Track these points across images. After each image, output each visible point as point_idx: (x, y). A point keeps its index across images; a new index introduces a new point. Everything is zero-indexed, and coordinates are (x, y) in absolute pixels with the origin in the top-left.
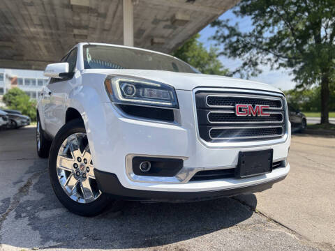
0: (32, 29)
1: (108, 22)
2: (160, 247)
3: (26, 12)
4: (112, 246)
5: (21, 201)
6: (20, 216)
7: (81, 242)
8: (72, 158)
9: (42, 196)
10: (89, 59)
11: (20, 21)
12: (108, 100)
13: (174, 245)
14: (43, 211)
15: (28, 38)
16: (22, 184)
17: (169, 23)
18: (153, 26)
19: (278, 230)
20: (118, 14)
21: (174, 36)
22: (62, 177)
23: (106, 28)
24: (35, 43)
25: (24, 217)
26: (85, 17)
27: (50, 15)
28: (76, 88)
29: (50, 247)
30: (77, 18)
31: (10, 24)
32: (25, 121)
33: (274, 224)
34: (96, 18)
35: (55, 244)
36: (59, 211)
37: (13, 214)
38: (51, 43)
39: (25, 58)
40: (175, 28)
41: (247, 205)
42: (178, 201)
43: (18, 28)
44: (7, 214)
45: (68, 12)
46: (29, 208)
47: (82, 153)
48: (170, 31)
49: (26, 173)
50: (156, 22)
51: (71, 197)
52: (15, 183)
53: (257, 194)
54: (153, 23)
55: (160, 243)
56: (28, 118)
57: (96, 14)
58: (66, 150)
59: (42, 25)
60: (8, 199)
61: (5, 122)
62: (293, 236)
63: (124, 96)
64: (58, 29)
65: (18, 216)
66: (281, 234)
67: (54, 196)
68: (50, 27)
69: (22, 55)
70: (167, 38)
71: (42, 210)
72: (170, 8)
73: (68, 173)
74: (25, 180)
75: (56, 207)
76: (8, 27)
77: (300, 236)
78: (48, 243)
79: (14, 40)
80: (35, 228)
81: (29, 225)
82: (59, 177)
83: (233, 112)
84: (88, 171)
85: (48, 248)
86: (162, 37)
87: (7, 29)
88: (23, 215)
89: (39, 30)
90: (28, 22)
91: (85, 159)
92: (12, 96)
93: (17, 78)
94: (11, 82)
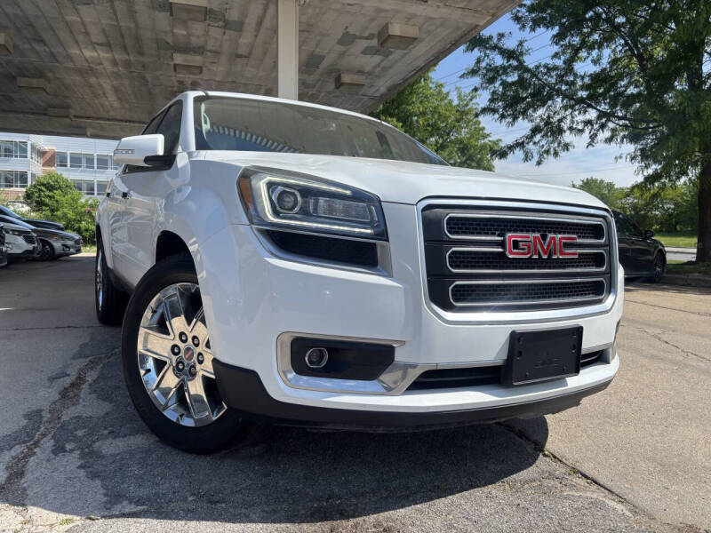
0: (88, 53)
1: (245, 40)
2: (344, 523)
3: (75, 18)
4: (247, 516)
5: (65, 418)
6: (63, 450)
7: (185, 506)
8: (169, 334)
9: (106, 407)
10: (206, 127)
11: (64, 34)
12: (245, 219)
13: (372, 518)
14: (110, 440)
15: (79, 71)
16: (67, 381)
17: (374, 42)
18: (342, 48)
19: (589, 494)
20: (267, 23)
21: (385, 69)
22: (148, 371)
23: (242, 51)
24: (93, 80)
25: (72, 451)
26: (198, 28)
27: (125, 24)
28: (179, 190)
29: (124, 515)
30: (180, 31)
31: (41, 41)
32: (70, 243)
33: (582, 482)
34: (221, 31)
35: (133, 508)
36: (141, 441)
37: (48, 443)
38: (127, 83)
39: (72, 112)
40: (387, 55)
41: (527, 438)
42: (381, 430)
43: (57, 50)
44: (36, 444)
45: (162, 19)
46: (80, 433)
47: (189, 324)
48: (377, 59)
49: (73, 358)
50: (347, 39)
51: (165, 413)
52: (53, 379)
53: (549, 417)
54: (340, 42)
55: (344, 515)
56: (77, 237)
57: (221, 24)
58: (157, 316)
59: (108, 45)
60: (38, 413)
61: (30, 247)
62: (620, 507)
63: (276, 213)
64: (141, 53)
65: (59, 449)
66: (594, 503)
67: (131, 409)
68: (125, 48)
69: (68, 107)
70: (369, 73)
71: (107, 438)
72: (379, 10)
73: (160, 365)
74: (73, 373)
75: (136, 432)
76: (38, 47)
77: (635, 509)
78: (119, 507)
79: (50, 75)
80: (94, 475)
81: (81, 467)
82: (142, 372)
83: (500, 250)
84: (201, 362)
85: (117, 516)
86: (360, 72)
87: (37, 52)
88: (69, 446)
89: (103, 54)
90: (81, 38)
91: (194, 338)
92: (44, 189)
93: (55, 153)
94: (41, 161)
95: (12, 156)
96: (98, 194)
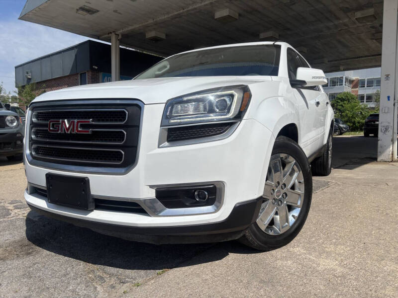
92: (339, 101)
93: (359, 80)
94: (351, 86)
95: (335, 85)
96: (366, 102)
